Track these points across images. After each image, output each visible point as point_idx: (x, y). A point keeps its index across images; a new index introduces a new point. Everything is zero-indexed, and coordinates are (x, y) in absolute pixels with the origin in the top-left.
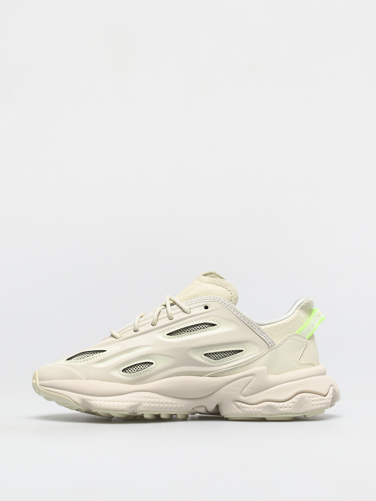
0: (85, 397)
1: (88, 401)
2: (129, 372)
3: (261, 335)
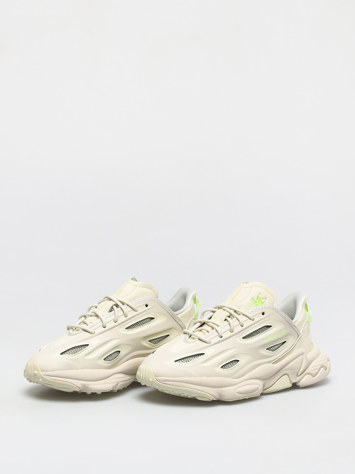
0: (84, 382)
1: (88, 386)
2: (107, 360)
3: (179, 322)
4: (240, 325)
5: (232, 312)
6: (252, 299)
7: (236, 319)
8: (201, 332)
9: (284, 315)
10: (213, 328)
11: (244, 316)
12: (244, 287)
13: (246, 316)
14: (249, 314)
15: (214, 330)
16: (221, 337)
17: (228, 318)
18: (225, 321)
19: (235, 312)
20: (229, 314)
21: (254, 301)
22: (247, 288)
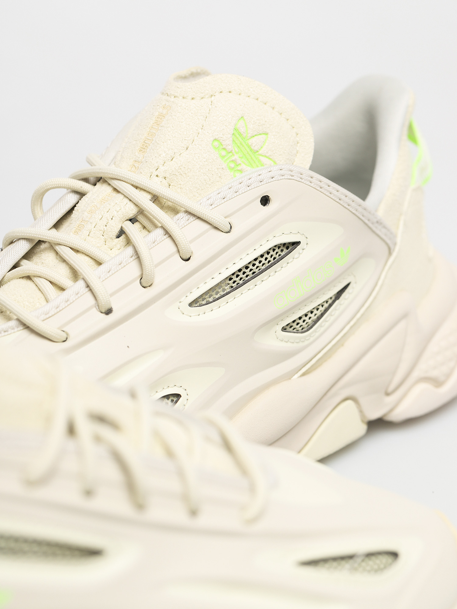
4: (177, 256)
5: (145, 200)
6: (216, 143)
7: (160, 231)
8: (29, 282)
9: (343, 197)
10: (75, 274)
11: (192, 218)
12: (181, 98)
13: (199, 218)
14: (211, 207)
15: (81, 284)
16: (109, 312)
17: (130, 228)
18: (118, 237)
19: (155, 199)
20: (132, 211)
21: (224, 148)
22: (193, 99)
